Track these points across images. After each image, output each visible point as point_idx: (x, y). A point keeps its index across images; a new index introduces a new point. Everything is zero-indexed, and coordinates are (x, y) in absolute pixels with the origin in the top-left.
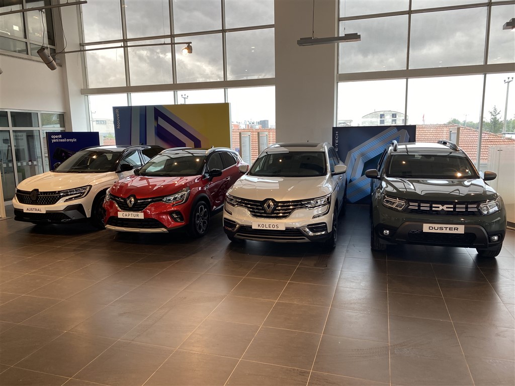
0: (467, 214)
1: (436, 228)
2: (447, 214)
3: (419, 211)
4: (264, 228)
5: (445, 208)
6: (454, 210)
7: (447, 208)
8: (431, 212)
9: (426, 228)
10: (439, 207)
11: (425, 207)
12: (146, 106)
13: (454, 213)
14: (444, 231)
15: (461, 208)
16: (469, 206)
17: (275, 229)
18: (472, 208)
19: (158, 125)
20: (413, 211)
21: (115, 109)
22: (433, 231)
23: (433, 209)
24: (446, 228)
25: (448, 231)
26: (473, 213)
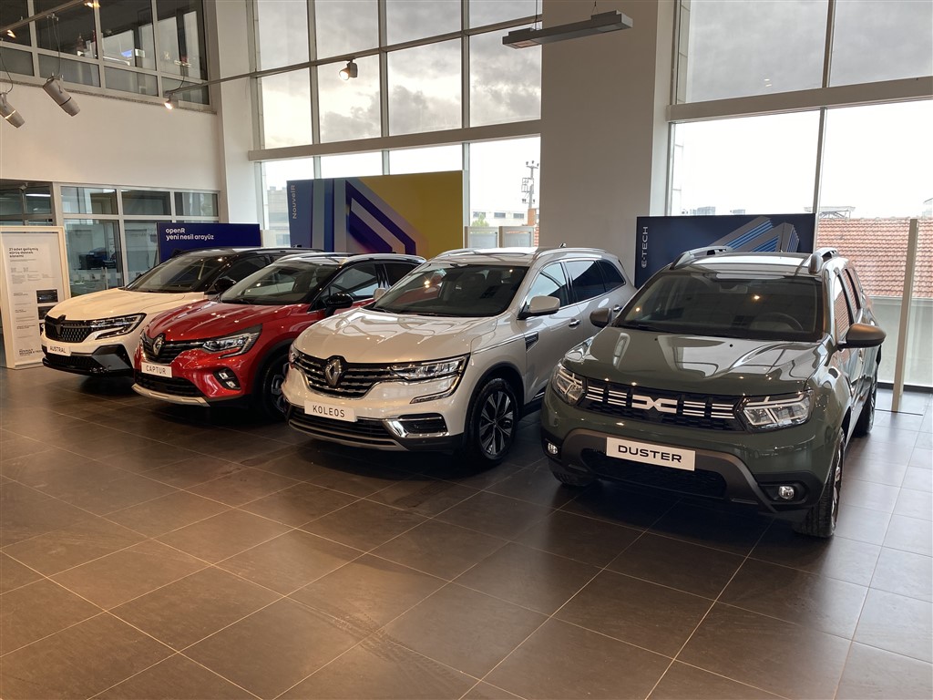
0: (707, 423)
1: (634, 451)
2: (664, 421)
3: (604, 408)
4: (322, 415)
5: (658, 404)
6: (679, 413)
7: (663, 405)
8: (628, 412)
9: (613, 447)
10: (645, 403)
11: (617, 398)
12: (333, 179)
13: (678, 420)
14: (650, 460)
15: (695, 409)
16: (715, 406)
17: (339, 418)
18: (722, 412)
19: (351, 212)
20: (593, 406)
21: (290, 184)
22: (627, 456)
23: (634, 405)
24: (655, 452)
25: (658, 461)
26: (723, 424)
